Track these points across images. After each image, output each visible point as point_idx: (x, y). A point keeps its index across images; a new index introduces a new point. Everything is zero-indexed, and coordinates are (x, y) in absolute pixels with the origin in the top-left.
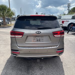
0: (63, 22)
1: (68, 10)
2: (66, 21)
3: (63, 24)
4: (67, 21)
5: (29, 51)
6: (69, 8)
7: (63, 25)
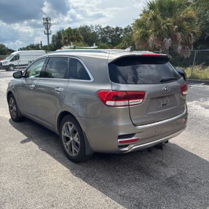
1: (48, 34)
5: (156, 131)
6: (48, 29)
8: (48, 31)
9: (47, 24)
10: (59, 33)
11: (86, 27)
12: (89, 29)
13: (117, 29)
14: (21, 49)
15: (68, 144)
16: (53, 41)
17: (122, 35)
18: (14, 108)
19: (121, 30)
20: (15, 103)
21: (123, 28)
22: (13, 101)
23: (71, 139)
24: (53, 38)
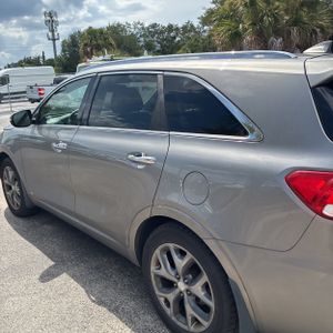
1: (54, 40)
6: (53, 31)
8: (53, 35)
9: (51, 23)
10: (73, 37)
11: (119, 25)
12: (123, 29)
13: (170, 28)
14: (9, 66)
15: (171, 297)
16: (63, 51)
17: (178, 39)
18: (15, 188)
19: (177, 29)
20: (17, 178)
21: (180, 26)
22: (11, 173)
23: (182, 286)
24: (63, 46)
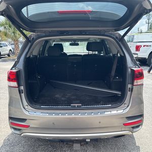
0: (138, 48)
2: (144, 46)
3: (137, 52)
4: (147, 46)
5: (53, 123)
6: (149, 19)
7: (137, 54)
